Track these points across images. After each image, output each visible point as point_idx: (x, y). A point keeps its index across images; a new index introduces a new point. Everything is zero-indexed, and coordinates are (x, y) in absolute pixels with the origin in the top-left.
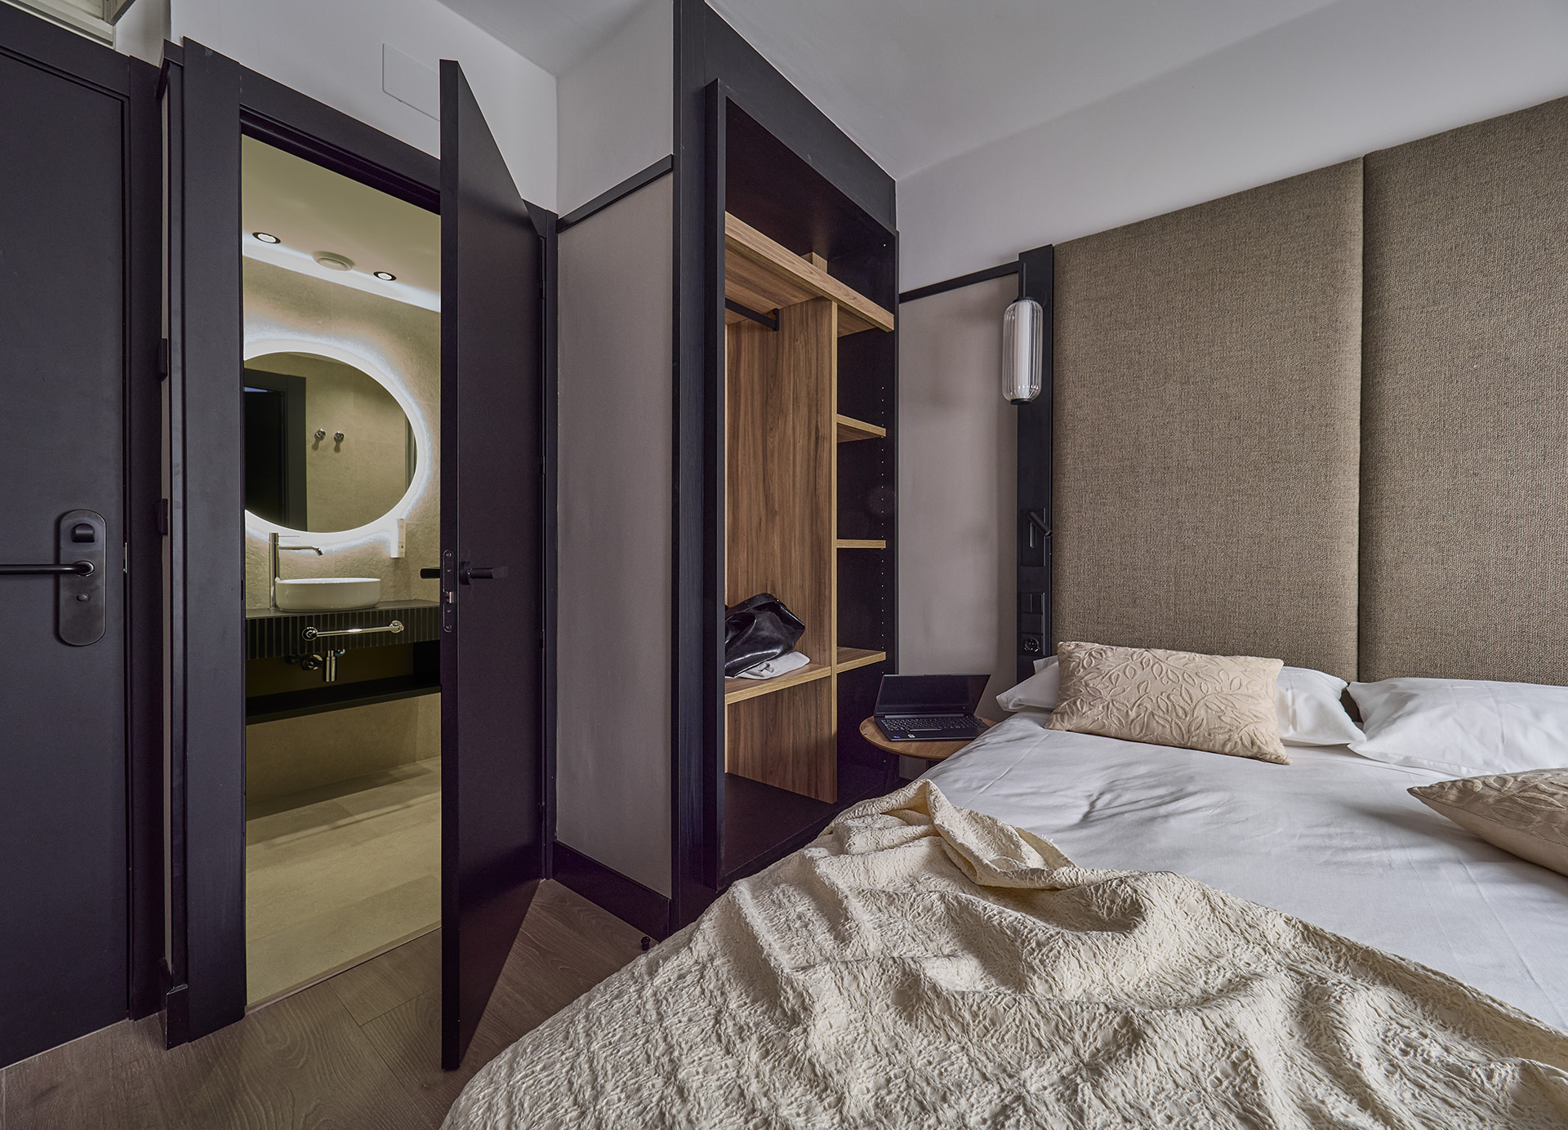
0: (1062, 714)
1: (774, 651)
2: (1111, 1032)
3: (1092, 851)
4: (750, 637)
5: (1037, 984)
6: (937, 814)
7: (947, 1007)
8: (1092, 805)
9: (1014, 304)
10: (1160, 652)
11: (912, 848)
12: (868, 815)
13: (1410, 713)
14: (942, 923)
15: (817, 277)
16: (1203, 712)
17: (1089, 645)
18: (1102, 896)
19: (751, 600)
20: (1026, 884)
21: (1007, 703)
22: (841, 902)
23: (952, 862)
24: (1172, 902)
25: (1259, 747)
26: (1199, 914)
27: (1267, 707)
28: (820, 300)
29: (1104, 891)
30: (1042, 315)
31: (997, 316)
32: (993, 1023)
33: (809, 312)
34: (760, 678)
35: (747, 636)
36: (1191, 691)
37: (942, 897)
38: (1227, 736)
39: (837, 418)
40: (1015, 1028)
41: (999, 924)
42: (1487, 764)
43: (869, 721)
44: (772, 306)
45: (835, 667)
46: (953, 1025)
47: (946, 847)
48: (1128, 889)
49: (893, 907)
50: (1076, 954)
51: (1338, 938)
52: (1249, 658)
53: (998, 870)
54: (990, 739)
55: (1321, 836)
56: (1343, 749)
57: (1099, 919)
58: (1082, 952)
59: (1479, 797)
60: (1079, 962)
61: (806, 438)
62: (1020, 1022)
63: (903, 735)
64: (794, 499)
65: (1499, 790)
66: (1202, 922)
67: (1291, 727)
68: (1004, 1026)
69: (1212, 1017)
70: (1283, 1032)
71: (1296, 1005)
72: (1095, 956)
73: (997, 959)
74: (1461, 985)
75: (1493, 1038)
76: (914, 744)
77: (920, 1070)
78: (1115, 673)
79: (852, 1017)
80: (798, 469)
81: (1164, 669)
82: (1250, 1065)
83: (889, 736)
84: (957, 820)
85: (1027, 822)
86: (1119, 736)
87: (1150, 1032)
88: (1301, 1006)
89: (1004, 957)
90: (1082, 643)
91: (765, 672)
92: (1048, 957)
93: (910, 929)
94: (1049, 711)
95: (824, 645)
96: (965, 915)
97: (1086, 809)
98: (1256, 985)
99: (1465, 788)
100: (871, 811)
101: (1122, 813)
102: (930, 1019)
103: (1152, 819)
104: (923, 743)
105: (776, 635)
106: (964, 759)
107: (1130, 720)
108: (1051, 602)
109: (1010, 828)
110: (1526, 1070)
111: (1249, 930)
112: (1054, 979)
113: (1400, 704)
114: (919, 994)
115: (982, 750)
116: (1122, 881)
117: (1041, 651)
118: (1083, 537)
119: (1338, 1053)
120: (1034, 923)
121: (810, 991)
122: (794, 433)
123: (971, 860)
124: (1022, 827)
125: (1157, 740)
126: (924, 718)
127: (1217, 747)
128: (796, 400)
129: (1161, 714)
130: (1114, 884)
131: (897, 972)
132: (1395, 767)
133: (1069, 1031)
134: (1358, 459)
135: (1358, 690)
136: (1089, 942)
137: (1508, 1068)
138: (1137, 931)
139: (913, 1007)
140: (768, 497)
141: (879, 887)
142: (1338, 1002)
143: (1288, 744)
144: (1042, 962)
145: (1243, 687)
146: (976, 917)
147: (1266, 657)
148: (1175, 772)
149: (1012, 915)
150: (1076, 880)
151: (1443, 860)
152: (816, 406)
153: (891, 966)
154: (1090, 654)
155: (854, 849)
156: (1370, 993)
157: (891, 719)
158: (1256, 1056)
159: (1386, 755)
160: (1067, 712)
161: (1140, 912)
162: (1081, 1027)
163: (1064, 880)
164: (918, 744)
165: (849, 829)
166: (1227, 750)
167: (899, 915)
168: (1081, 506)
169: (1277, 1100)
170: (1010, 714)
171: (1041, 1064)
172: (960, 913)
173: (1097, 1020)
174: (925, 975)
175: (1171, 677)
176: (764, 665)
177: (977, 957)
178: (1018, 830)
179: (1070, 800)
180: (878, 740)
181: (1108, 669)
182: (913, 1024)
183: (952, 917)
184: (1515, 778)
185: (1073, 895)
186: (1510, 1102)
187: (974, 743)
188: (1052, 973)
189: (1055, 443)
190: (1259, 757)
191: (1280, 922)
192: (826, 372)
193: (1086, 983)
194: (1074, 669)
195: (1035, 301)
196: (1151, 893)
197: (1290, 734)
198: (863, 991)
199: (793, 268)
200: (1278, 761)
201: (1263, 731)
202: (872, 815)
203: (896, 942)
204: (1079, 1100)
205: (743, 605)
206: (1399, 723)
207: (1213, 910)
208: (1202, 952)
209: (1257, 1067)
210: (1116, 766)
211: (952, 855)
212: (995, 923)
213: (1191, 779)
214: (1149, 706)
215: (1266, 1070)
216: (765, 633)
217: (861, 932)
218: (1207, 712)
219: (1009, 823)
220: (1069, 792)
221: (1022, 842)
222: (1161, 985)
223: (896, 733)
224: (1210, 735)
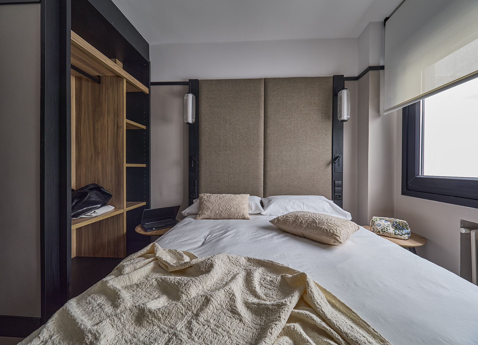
0: (200, 215)
1: (98, 206)
2: (202, 302)
3: (203, 253)
4: (85, 201)
5: (183, 297)
6: (157, 253)
7: (153, 315)
8: (205, 239)
9: (187, 94)
10: (224, 195)
11: (148, 266)
12: (133, 259)
13: (271, 204)
14: (156, 288)
15: (117, 68)
16: (233, 209)
17: (207, 194)
18: (203, 265)
19: (86, 187)
20: (183, 267)
21: (185, 214)
22: (117, 293)
23: (161, 267)
24: (220, 261)
25: (244, 216)
26: (227, 262)
27: (246, 206)
28: (119, 77)
29: (204, 263)
30: (195, 99)
31: (182, 96)
32: (169, 314)
33: (114, 81)
34: (90, 217)
35: (84, 201)
36: (231, 204)
37: (156, 280)
38: (238, 215)
39: (125, 120)
40: (175, 313)
41: (174, 282)
42: (283, 213)
43: (139, 226)
44: (97, 74)
45: (125, 209)
46: (155, 320)
47: (160, 263)
48: (210, 261)
49: (138, 288)
50: (195, 284)
51: (254, 259)
52: (243, 194)
53: (175, 266)
54: (178, 225)
55: (254, 235)
56: (260, 214)
57: (202, 271)
58: (197, 282)
59: (280, 220)
60: (196, 285)
61: (113, 126)
62: (177, 310)
63: (151, 229)
64: (107, 148)
65: (283, 218)
66: (227, 264)
67: (251, 210)
68: (172, 314)
69: (226, 288)
70: (242, 286)
71: (245, 278)
72: (200, 283)
73: (172, 293)
74: (274, 262)
75: (278, 272)
76: (155, 231)
77: (142, 341)
78: (213, 201)
79: (117, 334)
80: (109, 137)
81: (225, 199)
82: (234, 297)
83: (146, 230)
84: (164, 253)
85: (186, 249)
86: (214, 218)
87: (212, 298)
88: (246, 278)
89: (174, 292)
90: (205, 194)
91: (93, 214)
92: (187, 287)
93: (144, 293)
94: (196, 214)
95: (121, 202)
96: (164, 283)
97: (203, 241)
98: (237, 276)
99: (278, 219)
100: (134, 258)
101: (212, 240)
102: (148, 322)
103: (219, 240)
104: (158, 230)
105: (98, 200)
106: (169, 233)
107: (217, 214)
108: (198, 182)
109: (181, 252)
110: (282, 276)
111: (237, 263)
112: (189, 293)
113: (270, 202)
114: (144, 315)
115: (176, 229)
116: (208, 259)
117: (195, 197)
118: (207, 164)
119: (252, 286)
120: (184, 279)
121: (99, 332)
122: (107, 123)
123: (167, 265)
124: (185, 250)
125: (223, 218)
126: (159, 222)
127: (236, 218)
128: (108, 112)
129: (224, 211)
130: (206, 260)
131: (137, 311)
132: (268, 216)
133: (191, 307)
134: (263, 147)
135: (264, 200)
136: (199, 279)
137: (279, 277)
138: (211, 272)
139: (142, 320)
140: (95, 147)
141: (134, 283)
142: (253, 274)
143: (250, 214)
144: (185, 289)
145: (241, 202)
146: (167, 282)
147: (246, 194)
148: (226, 226)
149: (178, 278)
150: (197, 262)
151: (274, 235)
152: (117, 114)
153: (135, 309)
154: (207, 197)
155: (125, 273)
156: (259, 270)
157: (147, 224)
158: (235, 294)
159: (267, 214)
160: (201, 214)
161: (213, 266)
162: (194, 304)
163: (194, 263)
164: (156, 231)
165: (124, 266)
166: (238, 218)
167: (140, 290)
168: (206, 155)
169: (239, 303)
170: (186, 217)
171: (182, 320)
172: (162, 283)
173: (199, 301)
174: (147, 308)
175: (226, 201)
176: (93, 212)
177: (166, 295)
178: (183, 252)
179: (199, 239)
180: (142, 232)
181: (211, 200)
182: (141, 326)
183: (159, 285)
184: (285, 215)
185: (196, 267)
186: (279, 284)
187: (174, 227)
188: (188, 292)
189: (199, 137)
190: (244, 219)
191: (244, 258)
192: (121, 103)
193: (198, 291)
194: (203, 201)
195: (193, 94)
196: (215, 260)
197: (251, 212)
198: (123, 323)
199: (106, 62)
200: (248, 219)
201: (245, 212)
202: (134, 259)
203: (138, 300)
204: (192, 326)
205: (83, 188)
206: (269, 206)
207: (230, 260)
208: (227, 272)
209: (235, 297)
210: (212, 227)
211: (161, 265)
212: (173, 282)
213: (229, 227)
214: (221, 209)
215: (237, 297)
216: (93, 199)
217: (124, 301)
218: (234, 209)
219: (180, 250)
220: (199, 237)
221: (184, 255)
222: (217, 284)
223: (149, 229)
224: (234, 215)
